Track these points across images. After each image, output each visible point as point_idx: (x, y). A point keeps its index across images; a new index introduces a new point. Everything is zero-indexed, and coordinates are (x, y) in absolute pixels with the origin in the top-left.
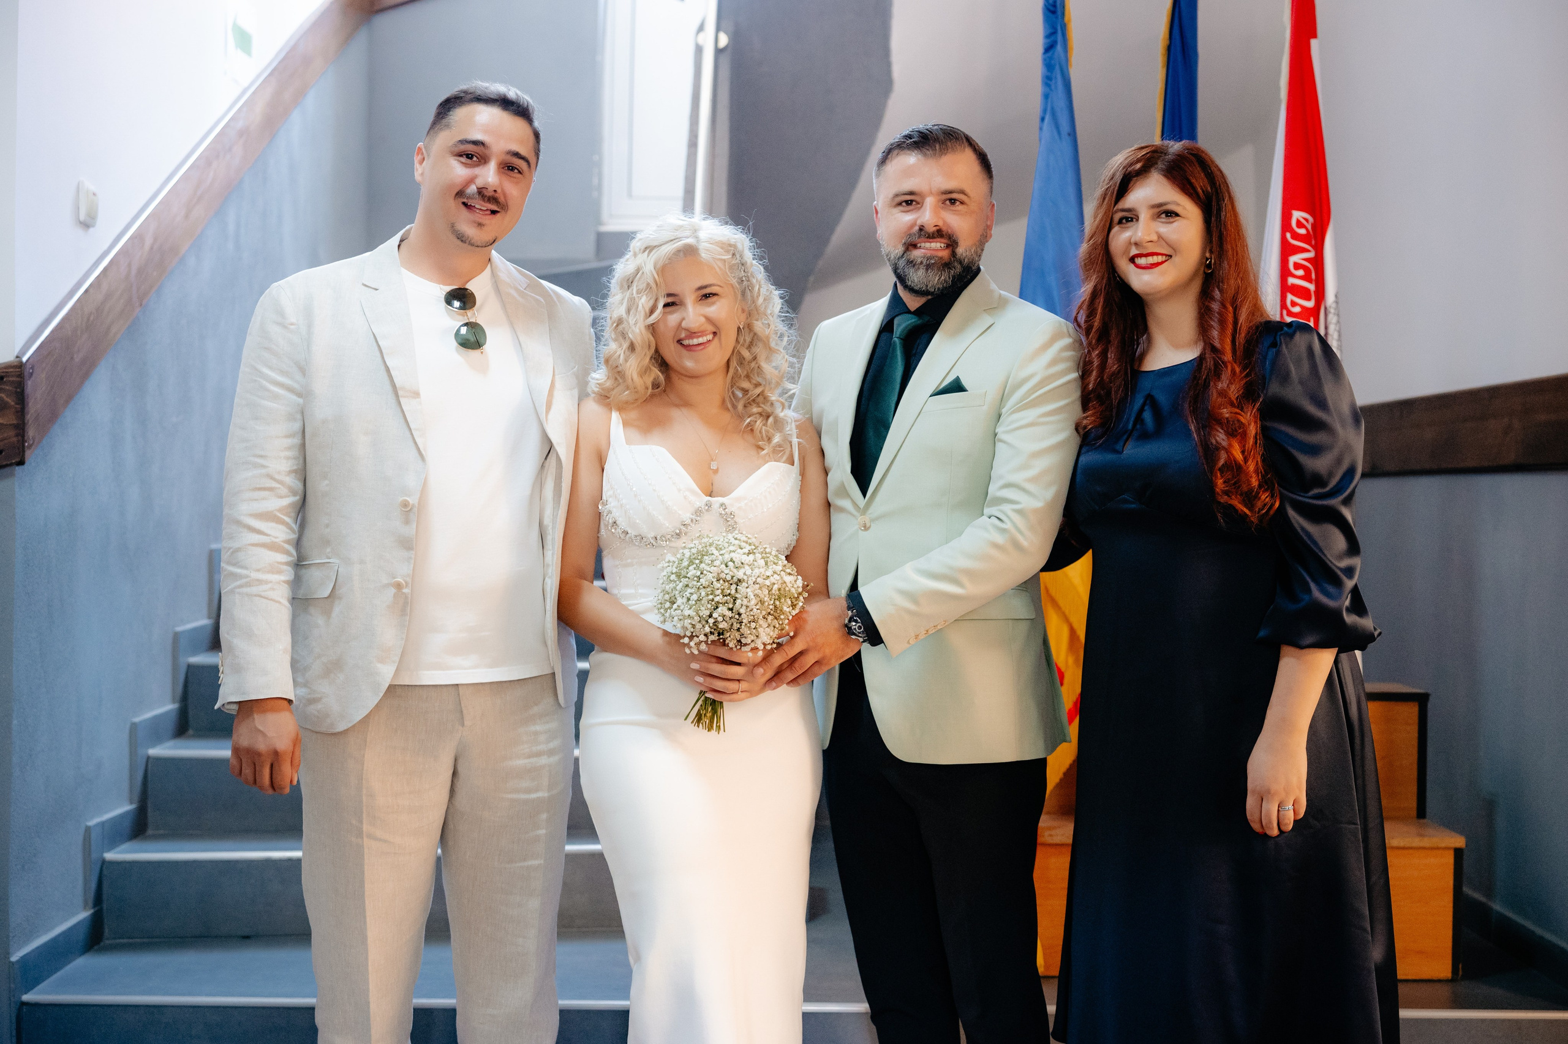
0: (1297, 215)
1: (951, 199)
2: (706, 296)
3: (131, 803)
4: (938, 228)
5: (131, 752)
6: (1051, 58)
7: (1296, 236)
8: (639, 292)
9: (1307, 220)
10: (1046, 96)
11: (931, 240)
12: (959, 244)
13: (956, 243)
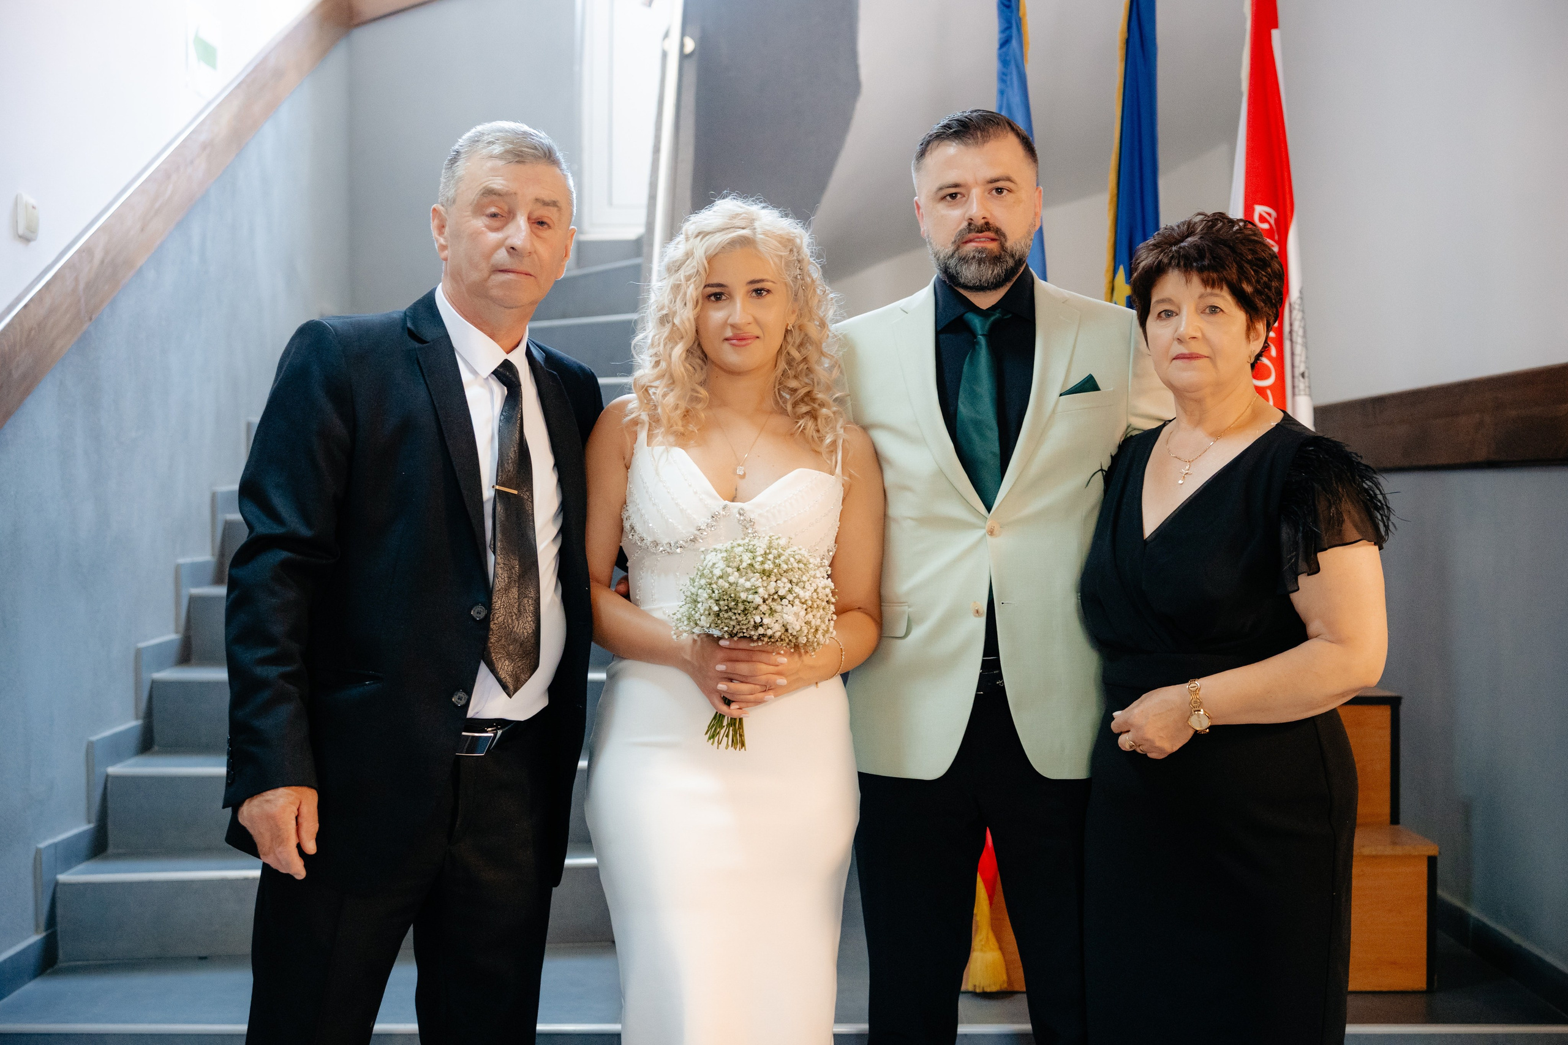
0: (1259, 209)
1: (998, 187)
2: (758, 291)
3: (89, 822)
4: (986, 220)
5: (88, 771)
6: (1006, 54)
9: (1269, 214)
10: (1002, 92)
11: (980, 235)
12: (1008, 237)
13: (1004, 236)
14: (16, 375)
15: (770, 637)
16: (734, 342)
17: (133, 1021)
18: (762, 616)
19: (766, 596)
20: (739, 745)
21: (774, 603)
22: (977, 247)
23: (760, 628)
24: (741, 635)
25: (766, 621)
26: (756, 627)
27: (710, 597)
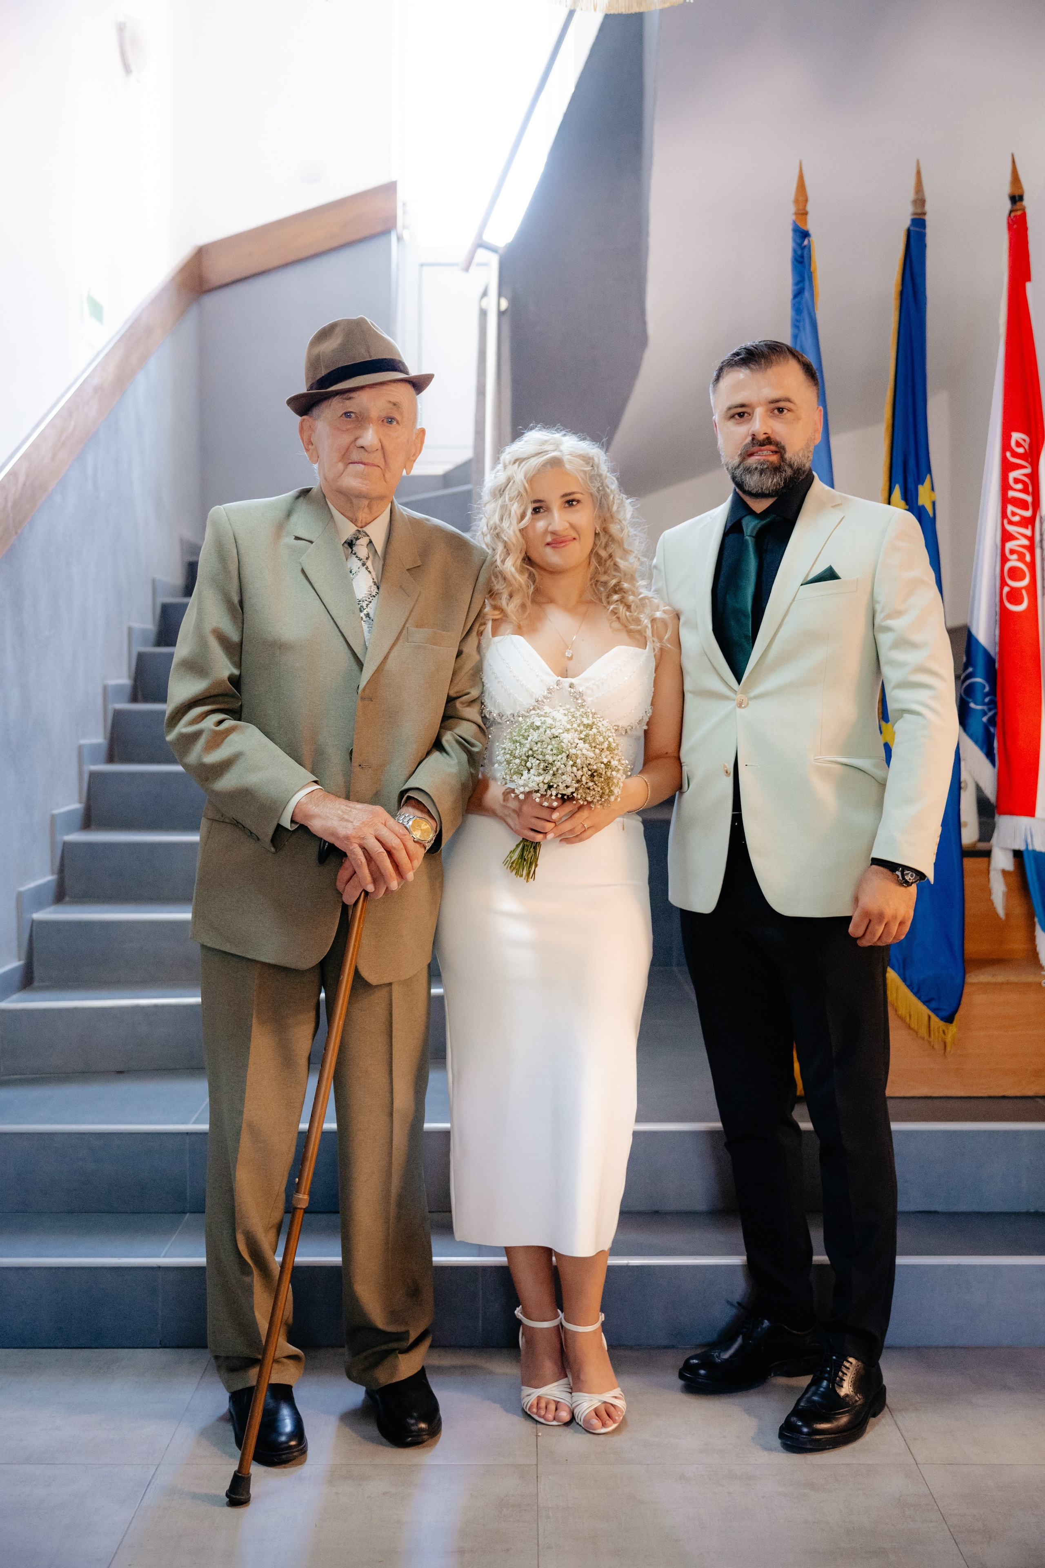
0: (1016, 436)
1: (778, 408)
2: (570, 502)
3: (19, 960)
4: (767, 435)
5: (18, 916)
6: (800, 303)
7: (1015, 455)
8: (511, 499)
9: (1024, 440)
10: (795, 336)
11: (763, 448)
12: (787, 450)
13: (783, 448)
16: (553, 545)
22: (759, 460)
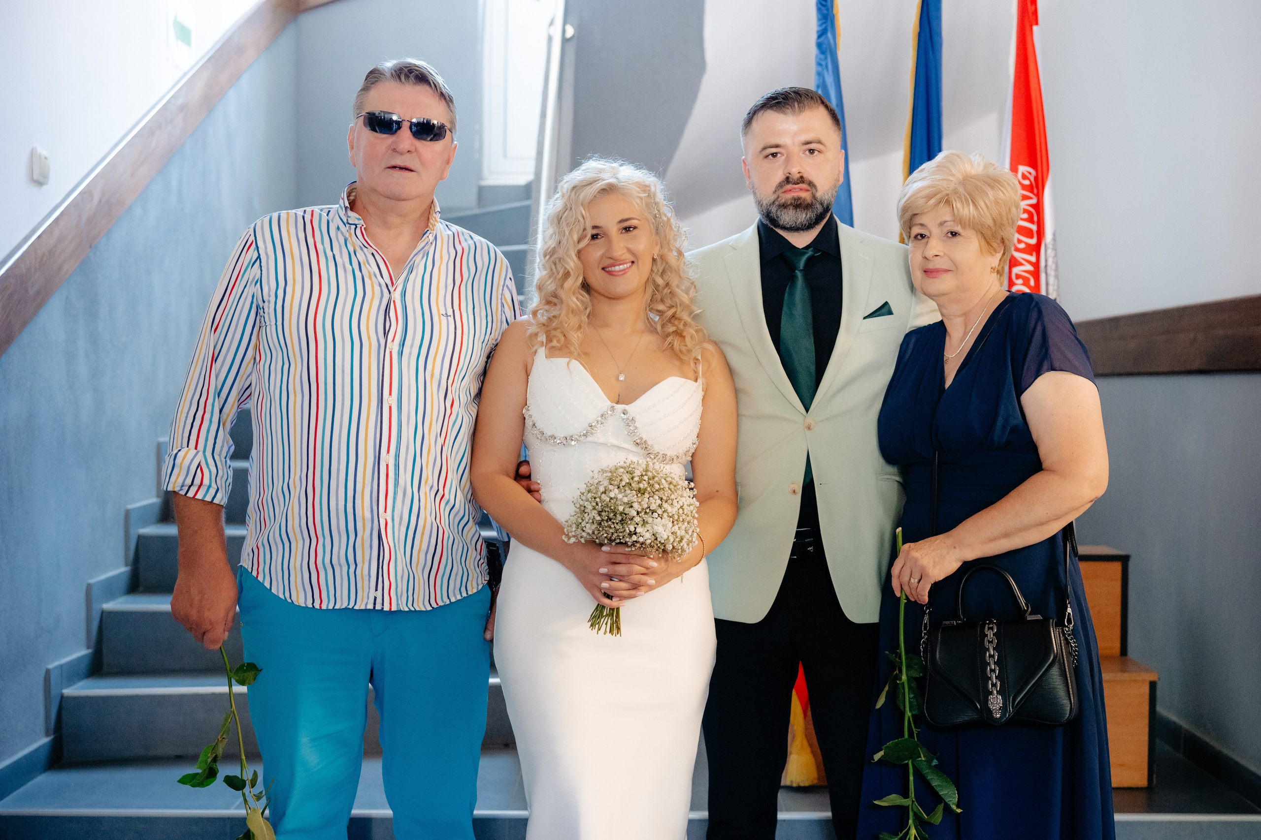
0: (1022, 169)
1: (811, 149)
2: (627, 228)
3: (88, 648)
4: (801, 174)
5: (87, 608)
6: (823, 43)
9: (1030, 173)
10: (819, 74)
11: (796, 186)
12: (818, 188)
13: (815, 187)
14: (31, 292)
15: (642, 544)
17: (124, 807)
18: (636, 526)
19: (640, 510)
20: (615, 631)
21: (646, 516)
22: (793, 196)
23: (634, 536)
24: (618, 541)
25: (638, 530)
26: (630, 535)
27: (594, 509)
